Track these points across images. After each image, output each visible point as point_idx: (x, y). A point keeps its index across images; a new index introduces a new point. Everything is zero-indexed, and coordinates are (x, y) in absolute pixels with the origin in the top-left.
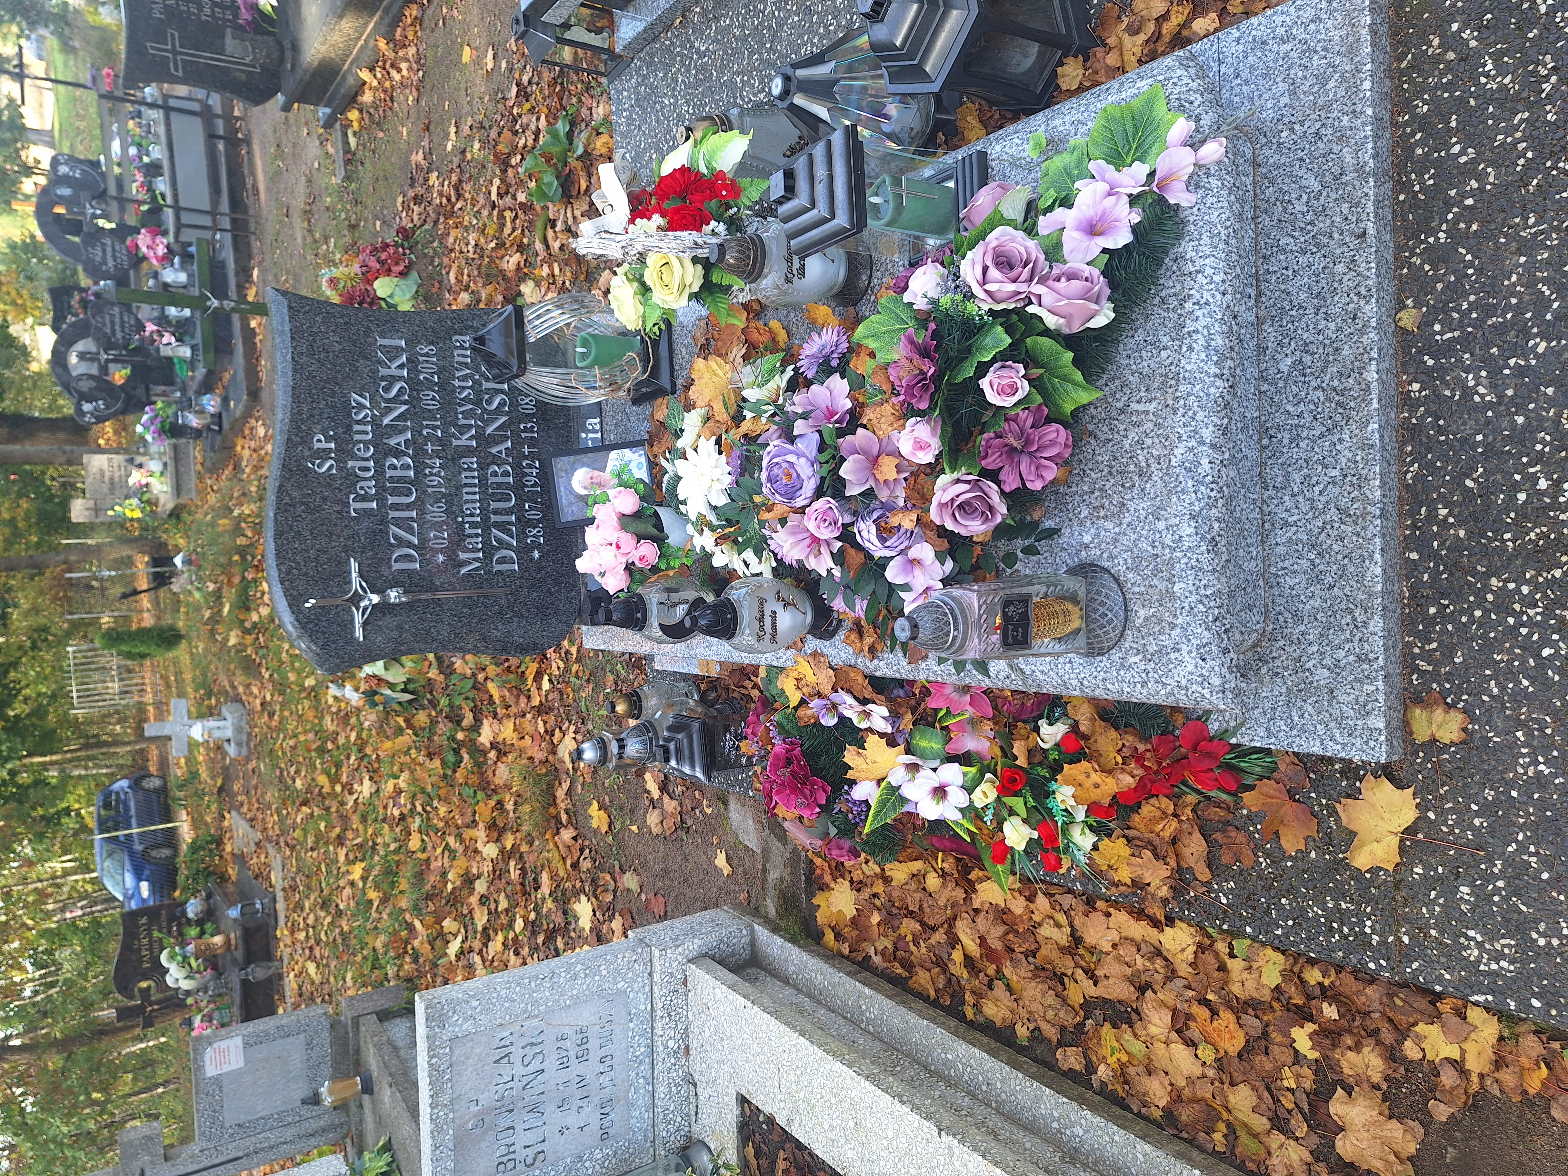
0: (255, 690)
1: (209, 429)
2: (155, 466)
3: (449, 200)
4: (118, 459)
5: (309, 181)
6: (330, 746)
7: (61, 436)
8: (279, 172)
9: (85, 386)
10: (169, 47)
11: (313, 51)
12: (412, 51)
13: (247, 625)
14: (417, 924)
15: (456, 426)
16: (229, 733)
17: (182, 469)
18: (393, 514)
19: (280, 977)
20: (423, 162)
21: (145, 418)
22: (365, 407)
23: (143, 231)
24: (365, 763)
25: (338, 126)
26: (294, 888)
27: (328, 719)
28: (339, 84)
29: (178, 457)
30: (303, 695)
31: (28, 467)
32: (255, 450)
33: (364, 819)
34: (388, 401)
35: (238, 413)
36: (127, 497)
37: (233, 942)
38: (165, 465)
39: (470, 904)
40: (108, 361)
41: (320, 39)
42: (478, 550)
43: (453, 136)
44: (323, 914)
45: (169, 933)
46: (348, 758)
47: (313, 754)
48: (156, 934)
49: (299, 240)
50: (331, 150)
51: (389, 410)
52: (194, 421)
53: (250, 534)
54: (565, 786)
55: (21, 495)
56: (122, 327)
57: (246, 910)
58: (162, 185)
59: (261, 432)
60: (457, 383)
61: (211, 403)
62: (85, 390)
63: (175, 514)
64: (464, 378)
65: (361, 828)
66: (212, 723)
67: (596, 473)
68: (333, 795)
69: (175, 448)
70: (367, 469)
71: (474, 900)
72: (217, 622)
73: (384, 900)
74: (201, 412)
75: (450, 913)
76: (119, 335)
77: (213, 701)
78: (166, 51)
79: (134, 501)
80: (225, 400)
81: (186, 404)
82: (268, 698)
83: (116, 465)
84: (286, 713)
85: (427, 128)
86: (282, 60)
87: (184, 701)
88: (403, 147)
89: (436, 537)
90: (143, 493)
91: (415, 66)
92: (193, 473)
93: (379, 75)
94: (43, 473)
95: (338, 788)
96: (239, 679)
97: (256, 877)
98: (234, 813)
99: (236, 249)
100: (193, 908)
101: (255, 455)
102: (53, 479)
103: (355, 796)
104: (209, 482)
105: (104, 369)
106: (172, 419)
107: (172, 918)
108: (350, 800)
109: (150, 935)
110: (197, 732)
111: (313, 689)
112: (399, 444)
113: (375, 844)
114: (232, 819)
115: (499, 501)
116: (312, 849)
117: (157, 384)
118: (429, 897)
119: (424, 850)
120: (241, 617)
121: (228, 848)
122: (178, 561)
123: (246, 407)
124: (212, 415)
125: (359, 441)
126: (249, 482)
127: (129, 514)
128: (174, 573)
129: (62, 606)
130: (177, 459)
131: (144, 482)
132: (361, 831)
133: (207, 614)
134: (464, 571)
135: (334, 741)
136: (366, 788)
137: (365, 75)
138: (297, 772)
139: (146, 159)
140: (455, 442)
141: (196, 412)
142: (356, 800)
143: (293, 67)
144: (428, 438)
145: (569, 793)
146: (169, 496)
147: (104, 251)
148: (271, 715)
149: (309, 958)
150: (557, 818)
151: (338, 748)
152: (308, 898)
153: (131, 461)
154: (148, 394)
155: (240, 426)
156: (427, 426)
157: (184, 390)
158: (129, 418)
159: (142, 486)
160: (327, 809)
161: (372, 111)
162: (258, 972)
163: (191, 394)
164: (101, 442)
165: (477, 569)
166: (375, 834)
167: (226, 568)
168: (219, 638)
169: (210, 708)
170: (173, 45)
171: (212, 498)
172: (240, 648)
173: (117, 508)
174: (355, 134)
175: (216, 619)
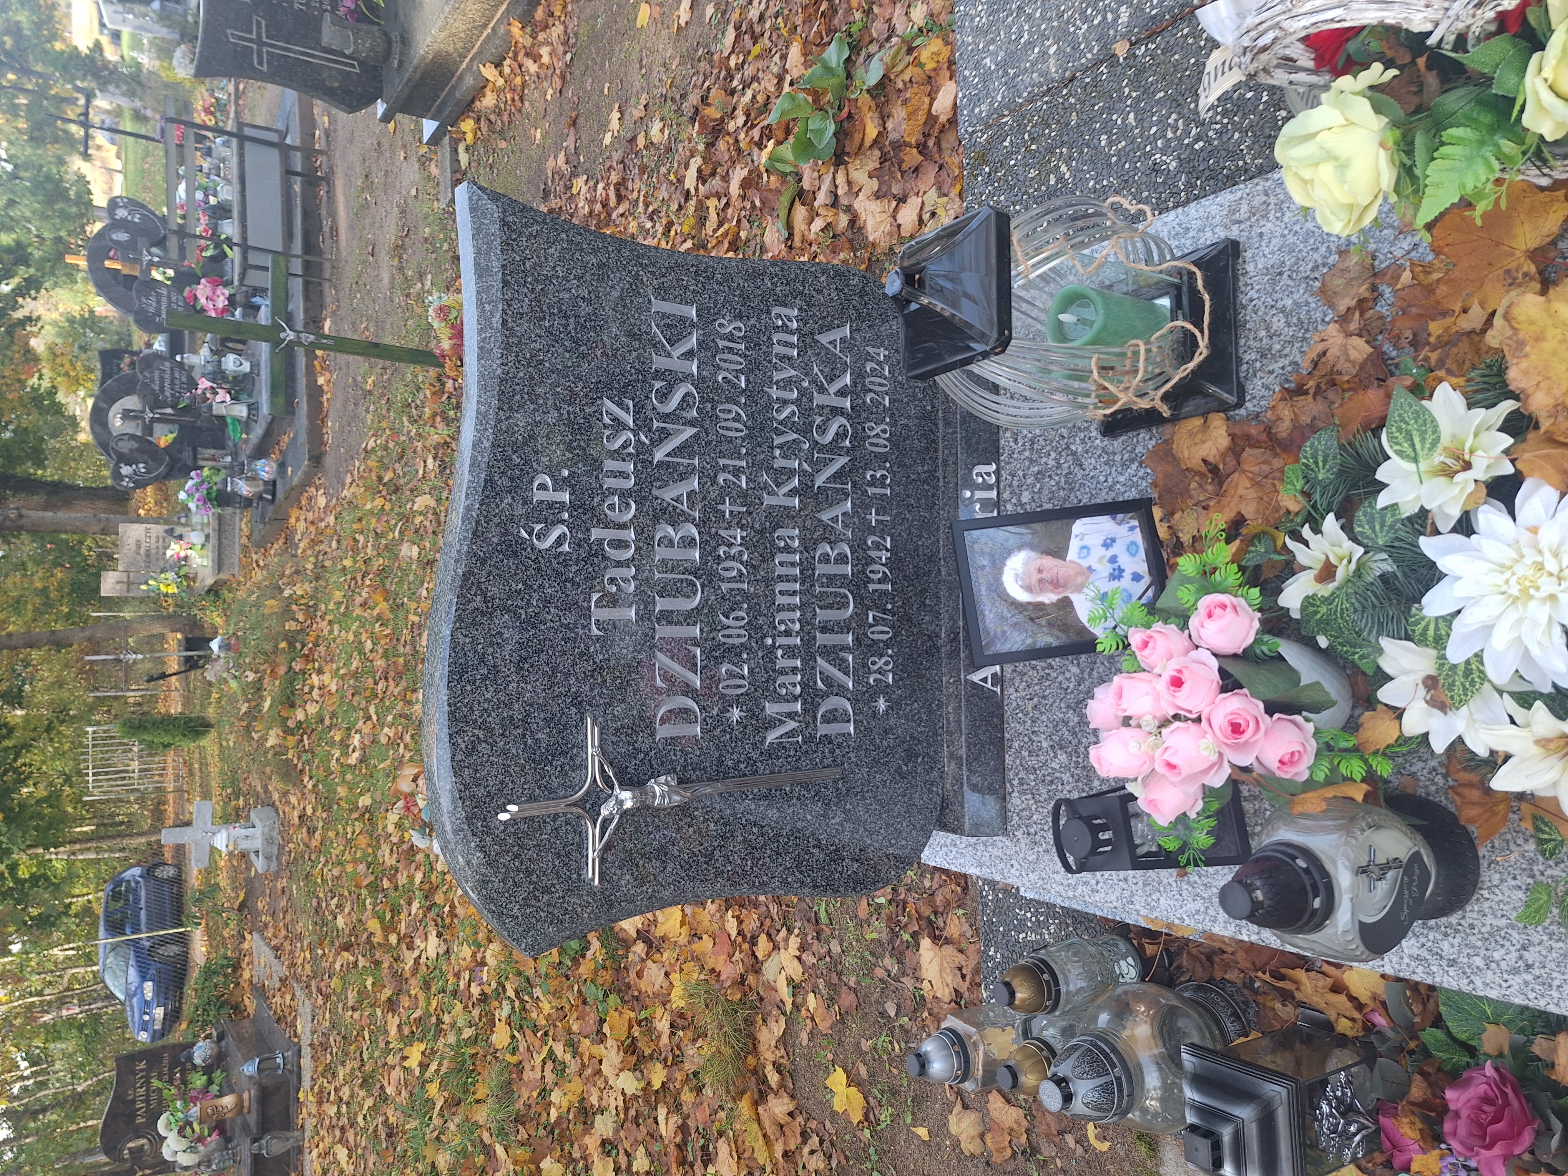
0: (293, 800)
1: (261, 498)
2: (196, 538)
3: (605, 205)
4: (158, 530)
5: (404, 212)
6: (386, 884)
7: (100, 504)
8: (366, 206)
9: (126, 447)
10: (254, 37)
11: (428, 40)
12: (557, 31)
13: (291, 724)
14: (499, 1150)
15: (769, 469)
16: (258, 844)
17: (225, 542)
18: (663, 631)
19: (300, 1150)
20: (564, 167)
21: (190, 483)
22: (624, 426)
23: (203, 281)
24: (432, 914)
25: (446, 140)
26: (325, 1047)
27: (385, 849)
28: (454, 88)
29: (222, 527)
30: (355, 815)
31: (64, 536)
32: (312, 523)
33: (426, 985)
34: (666, 417)
35: (296, 481)
36: (163, 571)
37: (246, 1104)
38: (207, 537)
39: (584, 1148)
40: (153, 420)
41: (439, 23)
42: (796, 698)
43: (615, 124)
44: (362, 1093)
45: (171, 1081)
46: (409, 904)
47: (364, 892)
48: (156, 1083)
49: (386, 281)
50: (434, 170)
51: (665, 435)
52: (244, 488)
53: (301, 618)
54: (778, 1028)
55: (56, 564)
56: (172, 384)
57: (264, 1065)
58: (229, 229)
59: (322, 501)
60: (775, 393)
61: (266, 469)
62: (126, 451)
63: (214, 591)
64: (787, 384)
65: (422, 997)
66: (239, 831)
67: (1049, 562)
68: (386, 945)
69: (220, 518)
70: (621, 544)
71: (592, 1142)
72: (255, 718)
73: (453, 1103)
74: (253, 479)
75: (551, 1150)
76: (168, 392)
77: (241, 802)
78: (250, 40)
79: (171, 575)
80: (282, 466)
81: (237, 470)
82: (309, 811)
83: (153, 536)
84: (331, 834)
85: (574, 123)
86: (388, 55)
87: (208, 803)
88: (535, 153)
89: (731, 675)
90: (180, 567)
91: (561, 49)
92: (237, 546)
93: (507, 70)
94: (81, 543)
95: (393, 939)
96: (275, 786)
97: (278, 1020)
98: (256, 936)
99: (307, 298)
100: (201, 1052)
101: (312, 529)
102: (90, 549)
103: (416, 953)
104: (255, 557)
105: (149, 430)
106: (220, 486)
107: (175, 1063)
108: (409, 957)
109: (148, 1083)
110: (221, 841)
111: (367, 809)
112: (678, 499)
113: (440, 1021)
114: (253, 942)
115: (830, 607)
116: (354, 1009)
117: (207, 447)
118: (519, 1120)
119: (514, 1052)
120: (284, 714)
121: (246, 975)
122: (215, 645)
123: (306, 473)
124: (266, 483)
125: (612, 492)
126: (305, 557)
127: (163, 589)
128: (208, 659)
129: (86, 680)
130: (220, 531)
131: (182, 554)
132: (422, 1003)
133: (244, 708)
134: (771, 737)
135: (392, 878)
136: (432, 946)
137: (489, 72)
138: (340, 906)
139: (213, 201)
140: (768, 500)
141: (247, 478)
142: (417, 960)
143: (401, 63)
144: (726, 490)
145: (784, 1040)
146: (208, 571)
147: (159, 302)
148: (311, 832)
149: (340, 1141)
150: (757, 1072)
151: (396, 888)
152: (343, 1064)
153: (170, 532)
154: (195, 458)
155: (295, 495)
156: (725, 468)
157: (235, 454)
158: (172, 483)
159: (179, 559)
160: (378, 963)
161: (493, 117)
162: (273, 1146)
163: (244, 458)
164: (142, 512)
165: (791, 734)
166: (441, 1009)
167: (270, 657)
168: (255, 736)
169: (237, 809)
170: (259, 33)
171: (258, 575)
172: (279, 751)
173: (151, 582)
174: (467, 149)
175: (254, 714)
